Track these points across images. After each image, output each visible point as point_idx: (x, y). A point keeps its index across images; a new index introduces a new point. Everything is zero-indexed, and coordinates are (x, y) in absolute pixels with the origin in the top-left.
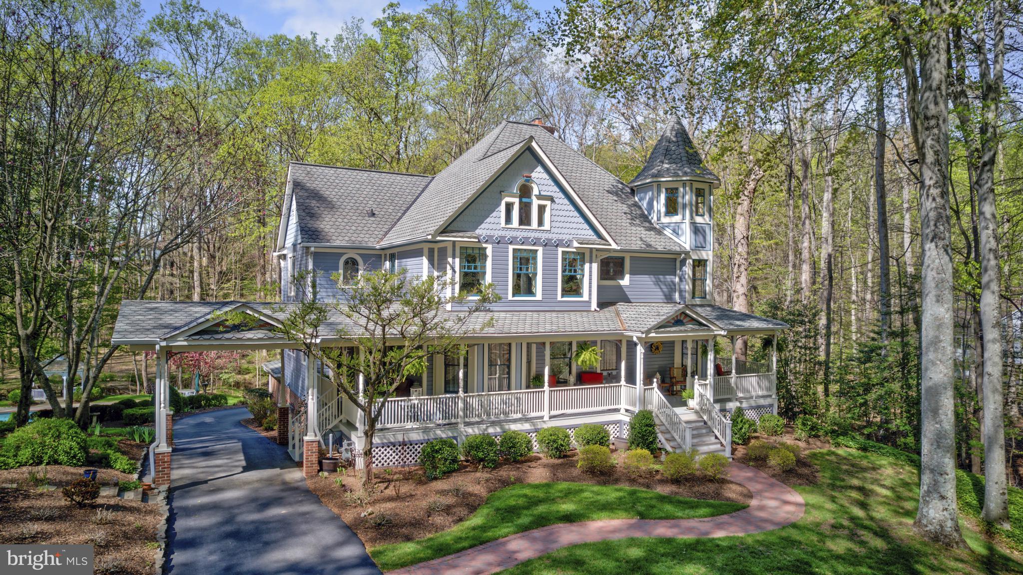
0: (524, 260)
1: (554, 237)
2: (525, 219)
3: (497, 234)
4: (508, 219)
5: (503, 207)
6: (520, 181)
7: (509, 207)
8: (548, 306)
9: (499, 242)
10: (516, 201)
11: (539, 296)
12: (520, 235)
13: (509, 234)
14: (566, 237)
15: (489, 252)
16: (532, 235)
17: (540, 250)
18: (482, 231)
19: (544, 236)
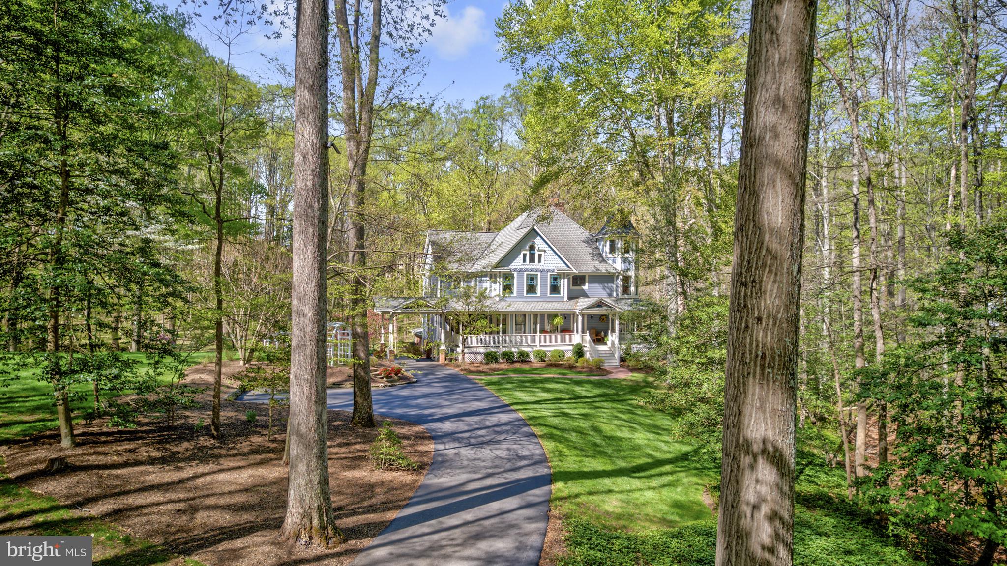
0: (532, 279)
1: (546, 268)
2: (532, 260)
3: (519, 267)
4: (524, 261)
5: (521, 256)
6: (530, 244)
7: (525, 255)
8: (543, 299)
9: (520, 270)
10: (528, 253)
11: (539, 294)
12: (530, 267)
13: (524, 267)
14: (551, 268)
15: (515, 275)
16: (535, 267)
17: (539, 274)
18: (512, 266)
19: (541, 268)
